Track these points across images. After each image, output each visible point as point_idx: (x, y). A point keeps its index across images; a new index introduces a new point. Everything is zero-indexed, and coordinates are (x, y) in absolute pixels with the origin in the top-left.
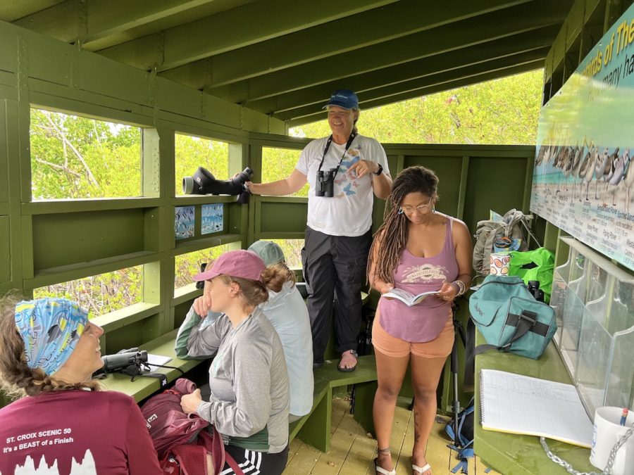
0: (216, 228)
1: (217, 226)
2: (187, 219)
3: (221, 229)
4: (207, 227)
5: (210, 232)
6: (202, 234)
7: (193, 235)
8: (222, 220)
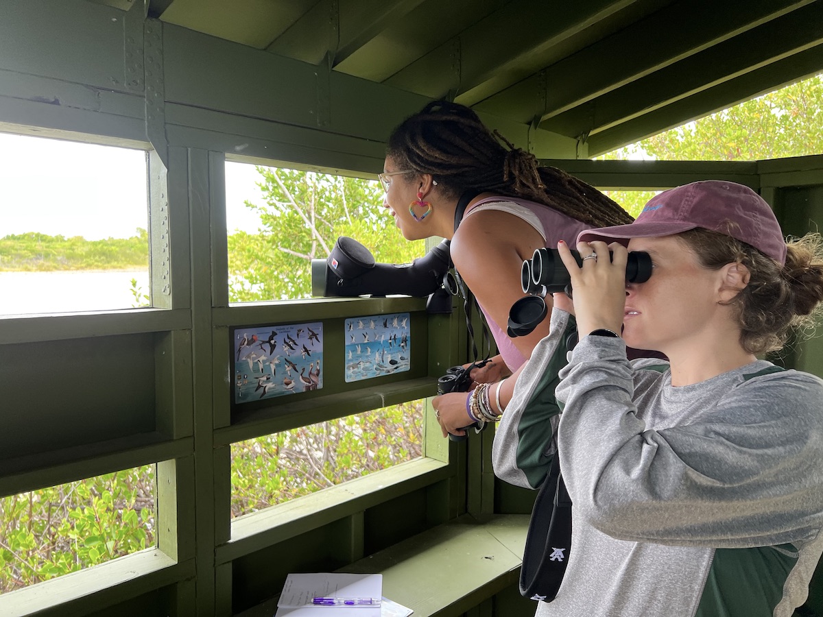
0: (390, 367)
1: (393, 362)
2: (299, 351)
3: (404, 366)
4: (362, 366)
5: (370, 376)
6: (347, 380)
7: (320, 386)
8: (408, 347)
